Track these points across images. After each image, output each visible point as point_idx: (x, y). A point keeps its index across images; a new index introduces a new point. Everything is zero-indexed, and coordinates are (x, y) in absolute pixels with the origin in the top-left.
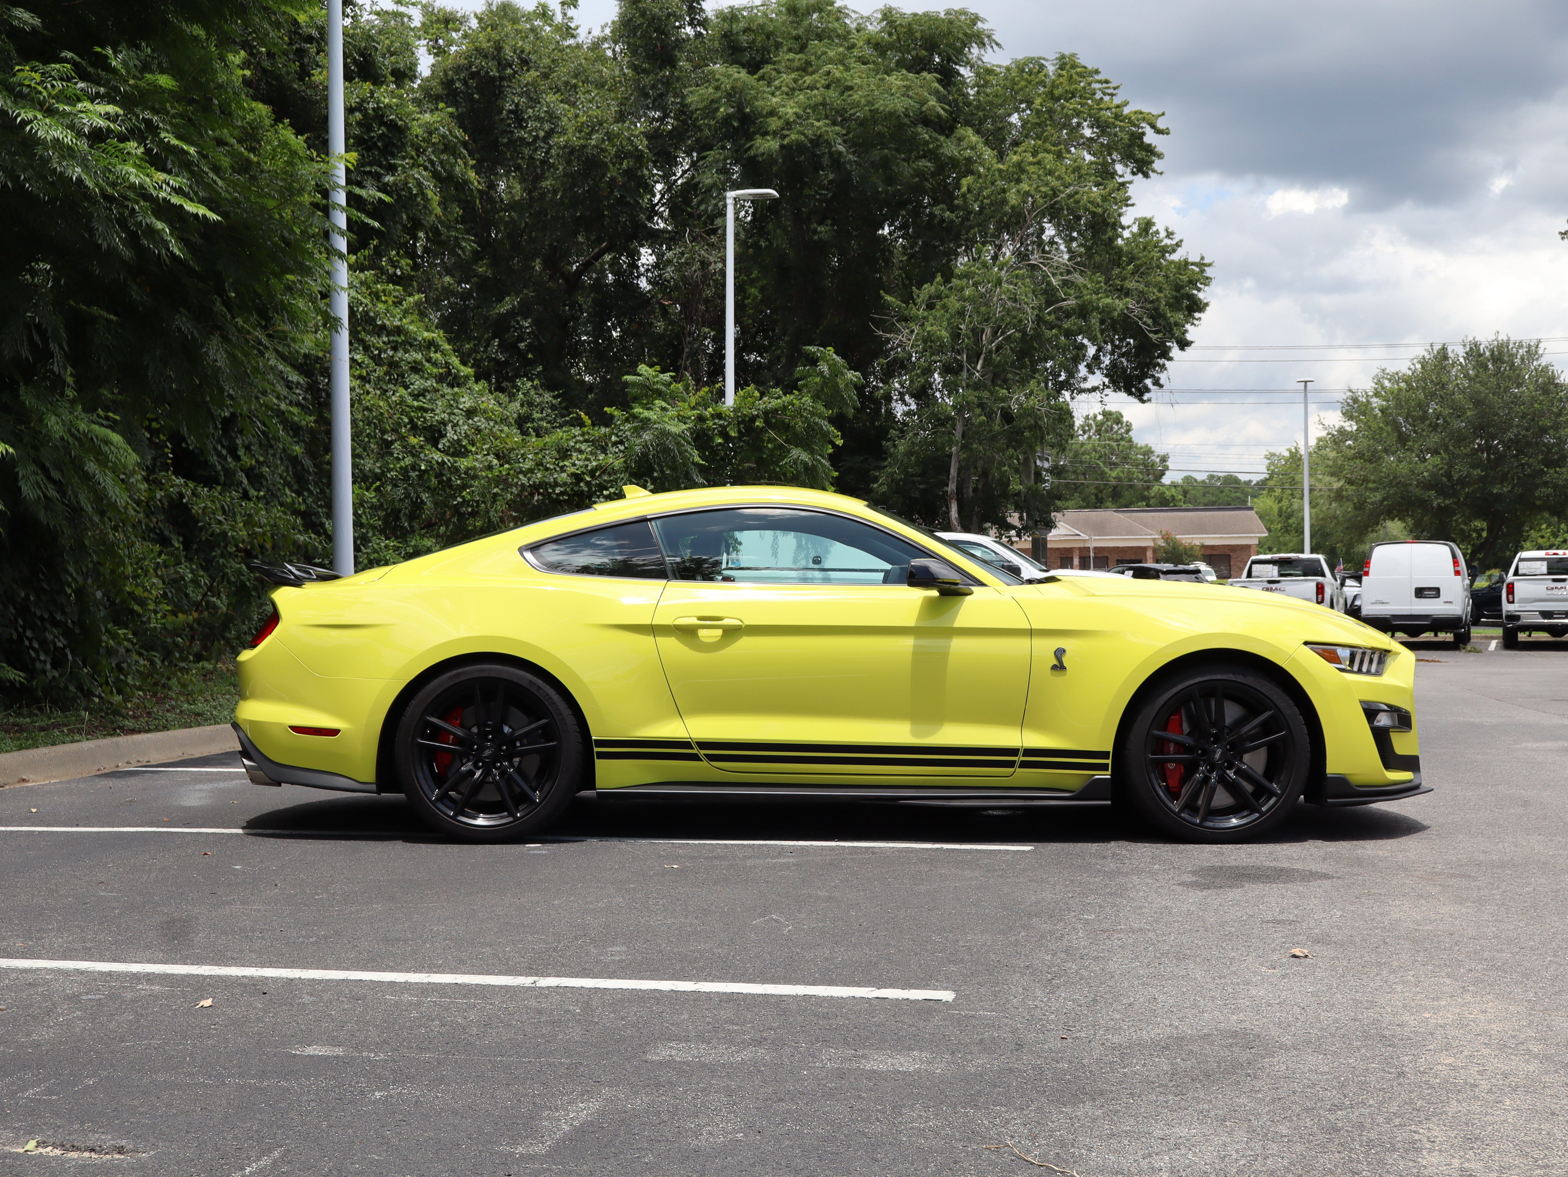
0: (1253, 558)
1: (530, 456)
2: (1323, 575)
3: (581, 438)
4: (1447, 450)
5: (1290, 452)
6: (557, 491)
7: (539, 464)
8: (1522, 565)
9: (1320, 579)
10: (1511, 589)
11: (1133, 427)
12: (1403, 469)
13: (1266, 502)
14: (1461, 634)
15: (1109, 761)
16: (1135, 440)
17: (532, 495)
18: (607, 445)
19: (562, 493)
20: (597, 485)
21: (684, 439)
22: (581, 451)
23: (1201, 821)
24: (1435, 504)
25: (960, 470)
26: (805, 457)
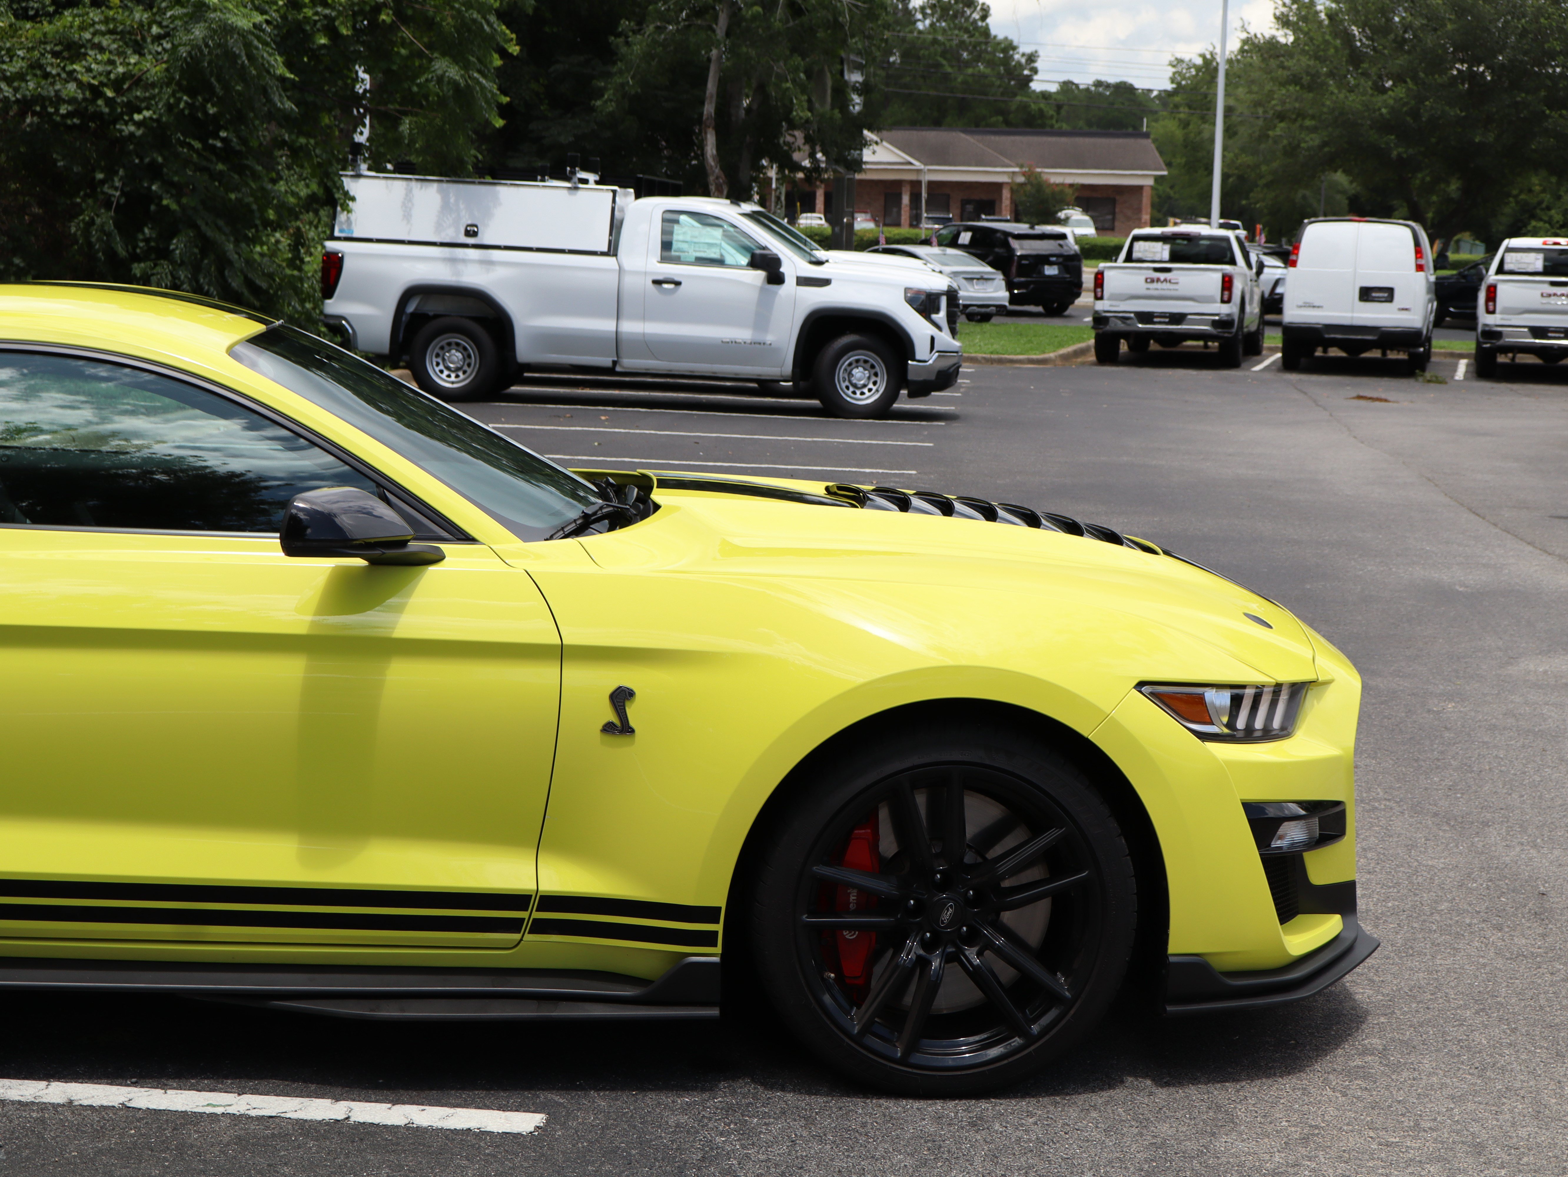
0: (1137, 232)
1: (20, 53)
2: (1233, 262)
3: (103, 28)
4: (1415, 79)
5: (1203, 56)
6: (63, 111)
7: (36, 66)
8: (1509, 257)
9: (1227, 268)
10: (1492, 291)
11: (992, 11)
12: (1354, 101)
13: (1168, 126)
14: (1420, 354)
15: (719, 928)
16: (993, 32)
17: (22, 115)
18: (144, 39)
19: (69, 115)
20: (124, 105)
21: (258, 38)
22: (101, 49)
23: (907, 1053)
24: (1395, 153)
25: (722, 83)
26: (454, 72)
